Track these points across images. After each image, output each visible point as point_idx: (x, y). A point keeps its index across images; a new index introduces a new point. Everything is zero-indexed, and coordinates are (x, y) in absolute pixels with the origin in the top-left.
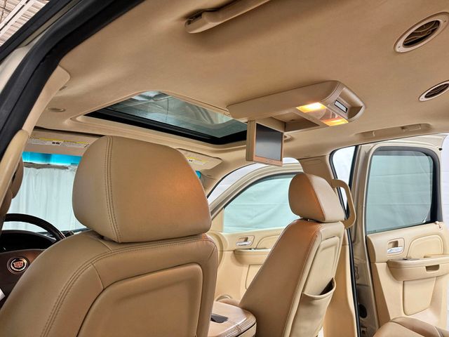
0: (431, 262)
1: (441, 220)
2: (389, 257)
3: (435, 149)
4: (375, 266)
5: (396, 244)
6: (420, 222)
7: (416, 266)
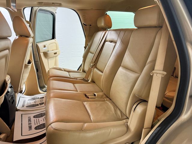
0: (55, 52)
1: (55, 39)
2: (44, 51)
3: (54, 12)
4: (40, 54)
5: (45, 46)
6: (49, 39)
7: (51, 53)
